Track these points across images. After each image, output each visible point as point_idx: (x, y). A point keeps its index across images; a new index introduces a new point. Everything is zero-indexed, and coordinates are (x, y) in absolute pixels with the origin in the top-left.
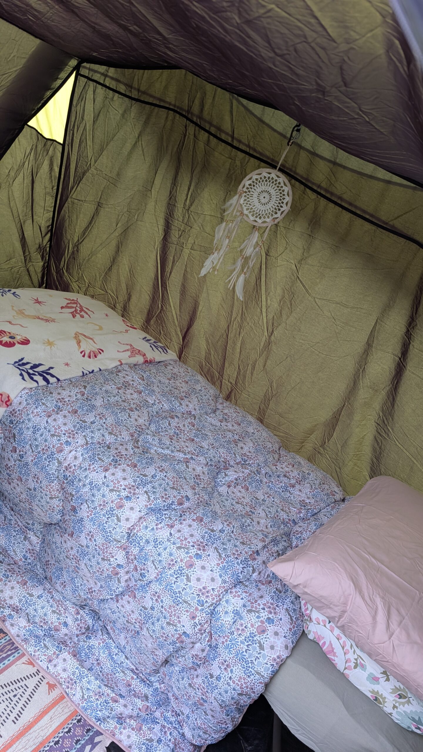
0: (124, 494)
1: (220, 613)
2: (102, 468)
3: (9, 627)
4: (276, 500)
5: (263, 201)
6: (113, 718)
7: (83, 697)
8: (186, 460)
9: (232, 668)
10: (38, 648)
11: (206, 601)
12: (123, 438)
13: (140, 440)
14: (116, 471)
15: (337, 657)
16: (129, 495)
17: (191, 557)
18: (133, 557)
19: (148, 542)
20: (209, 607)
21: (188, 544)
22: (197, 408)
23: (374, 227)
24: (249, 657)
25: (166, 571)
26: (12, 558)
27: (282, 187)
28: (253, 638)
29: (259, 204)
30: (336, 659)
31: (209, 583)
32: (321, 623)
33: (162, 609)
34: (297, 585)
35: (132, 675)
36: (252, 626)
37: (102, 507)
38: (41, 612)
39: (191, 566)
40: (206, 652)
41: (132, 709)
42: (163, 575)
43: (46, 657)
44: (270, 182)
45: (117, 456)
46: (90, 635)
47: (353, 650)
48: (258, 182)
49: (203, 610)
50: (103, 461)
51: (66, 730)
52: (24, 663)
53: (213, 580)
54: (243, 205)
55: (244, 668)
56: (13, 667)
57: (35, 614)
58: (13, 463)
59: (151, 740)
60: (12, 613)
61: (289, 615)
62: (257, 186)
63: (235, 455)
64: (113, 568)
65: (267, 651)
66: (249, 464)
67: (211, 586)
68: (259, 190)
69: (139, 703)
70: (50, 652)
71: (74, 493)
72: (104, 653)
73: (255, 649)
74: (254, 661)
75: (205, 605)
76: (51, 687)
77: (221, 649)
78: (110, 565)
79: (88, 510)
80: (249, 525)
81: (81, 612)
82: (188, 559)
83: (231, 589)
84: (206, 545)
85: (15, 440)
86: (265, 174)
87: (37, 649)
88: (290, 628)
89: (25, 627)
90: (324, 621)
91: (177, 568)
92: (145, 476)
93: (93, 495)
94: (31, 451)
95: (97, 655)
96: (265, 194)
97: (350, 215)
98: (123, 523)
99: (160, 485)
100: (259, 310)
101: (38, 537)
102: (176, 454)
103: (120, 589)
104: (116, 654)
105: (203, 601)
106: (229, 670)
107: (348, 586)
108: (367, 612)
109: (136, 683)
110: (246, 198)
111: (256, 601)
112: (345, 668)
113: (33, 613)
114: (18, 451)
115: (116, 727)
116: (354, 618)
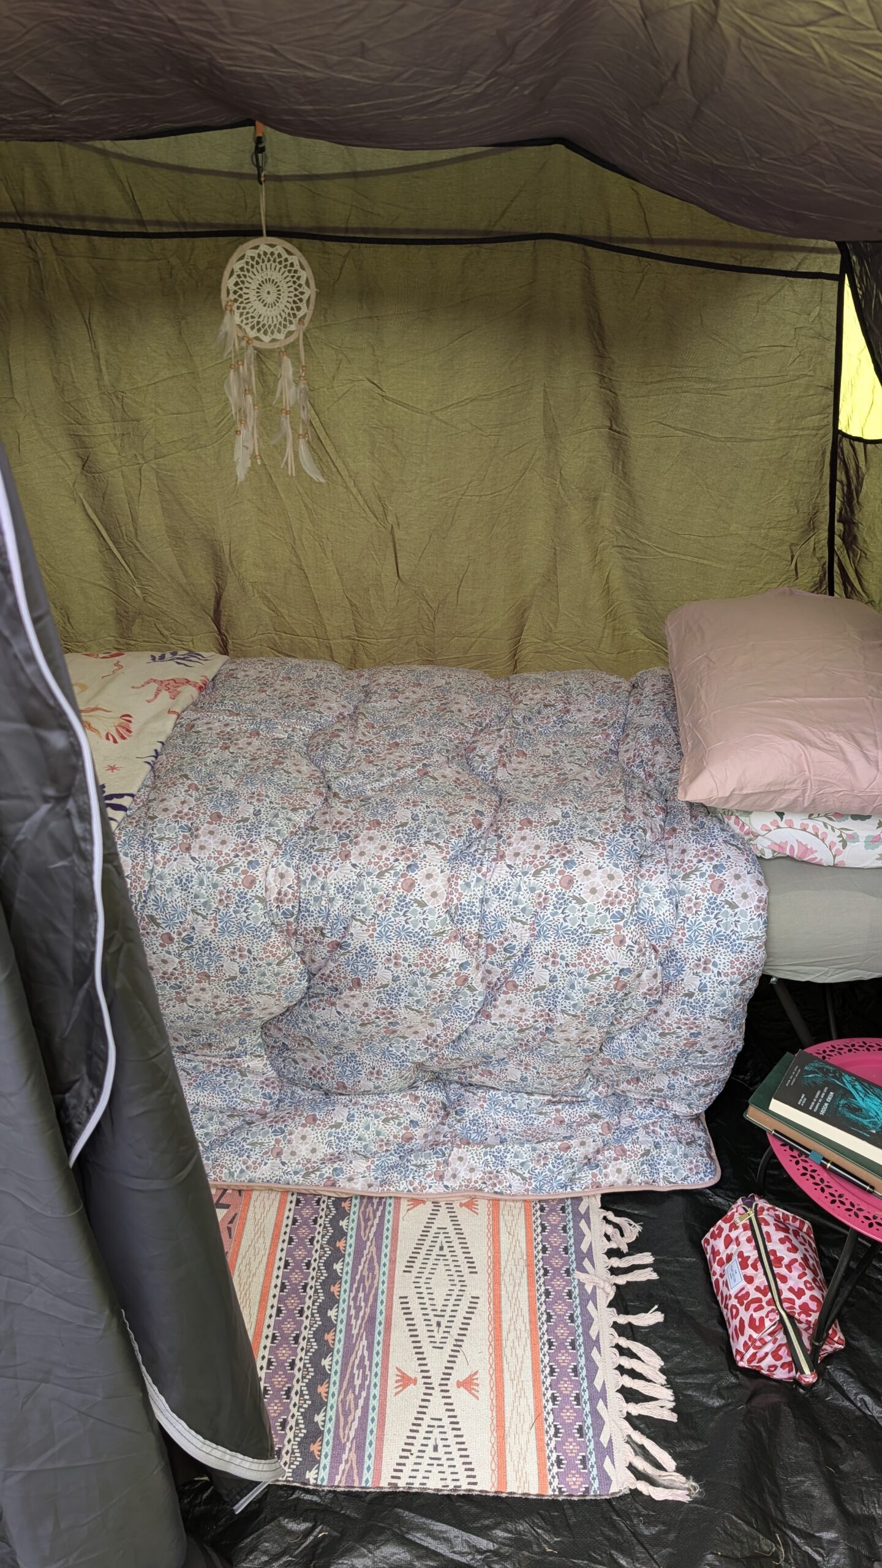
0: (401, 866)
1: (648, 911)
2: (338, 858)
3: (348, 1185)
4: (567, 742)
5: (270, 299)
6: (580, 1170)
7: (524, 1179)
8: (421, 773)
9: (713, 960)
10: (411, 1175)
11: (624, 909)
12: (315, 805)
13: (337, 791)
14: (361, 848)
15: (816, 851)
16: (409, 863)
17: (561, 872)
18: (475, 939)
19: (484, 901)
20: (631, 913)
21: (543, 861)
22: (345, 703)
23: (474, 248)
24: (726, 929)
25: (542, 915)
26: (251, 1112)
27: (286, 260)
28: (715, 903)
29: (265, 308)
30: (816, 855)
31: (609, 885)
32: (772, 828)
33: (568, 969)
34: (731, 794)
35: (554, 1107)
36: (703, 890)
37: (384, 907)
38: (369, 1136)
39: (570, 882)
40: (659, 976)
41: (594, 1141)
42: (542, 923)
43: (433, 1177)
44: (263, 262)
45: (340, 829)
46: (458, 1108)
47: (830, 827)
48: (246, 273)
49: (627, 922)
50: (329, 849)
51: (539, 1229)
52: (408, 1210)
53: (611, 877)
54: (243, 325)
55: (728, 947)
56: (401, 1223)
57: (364, 1143)
58: (177, 960)
59: (647, 1152)
60: (335, 1166)
61: (733, 845)
62: (248, 279)
63: (463, 724)
64: (456, 975)
65: (742, 905)
66: (487, 725)
67: (615, 886)
68: (254, 285)
69: (595, 1128)
70: (432, 1167)
71: (321, 924)
72: (497, 1112)
73: (726, 914)
74: (735, 929)
75: (625, 914)
76: (470, 1205)
77: (682, 951)
78: (448, 975)
79: (366, 928)
80: (581, 789)
81: (419, 1093)
82: (560, 877)
83: (638, 872)
84: (565, 844)
85: (158, 925)
86: (250, 253)
87: (411, 1178)
88: (746, 859)
89: (368, 1168)
90: (774, 823)
91: (555, 899)
92: (404, 825)
93: (357, 902)
94: (200, 918)
95: (491, 1121)
96: (268, 287)
97: (425, 248)
98: (431, 904)
99: (434, 822)
100: (341, 489)
101: (259, 1056)
102: (402, 774)
103: (480, 999)
104: (513, 1101)
105: (618, 912)
106: (710, 966)
107: (792, 748)
108: (833, 759)
109: (566, 1113)
110: (241, 310)
111: (682, 861)
112: (834, 857)
113: (359, 1145)
114: (175, 936)
115: (594, 1175)
116: (822, 779)
